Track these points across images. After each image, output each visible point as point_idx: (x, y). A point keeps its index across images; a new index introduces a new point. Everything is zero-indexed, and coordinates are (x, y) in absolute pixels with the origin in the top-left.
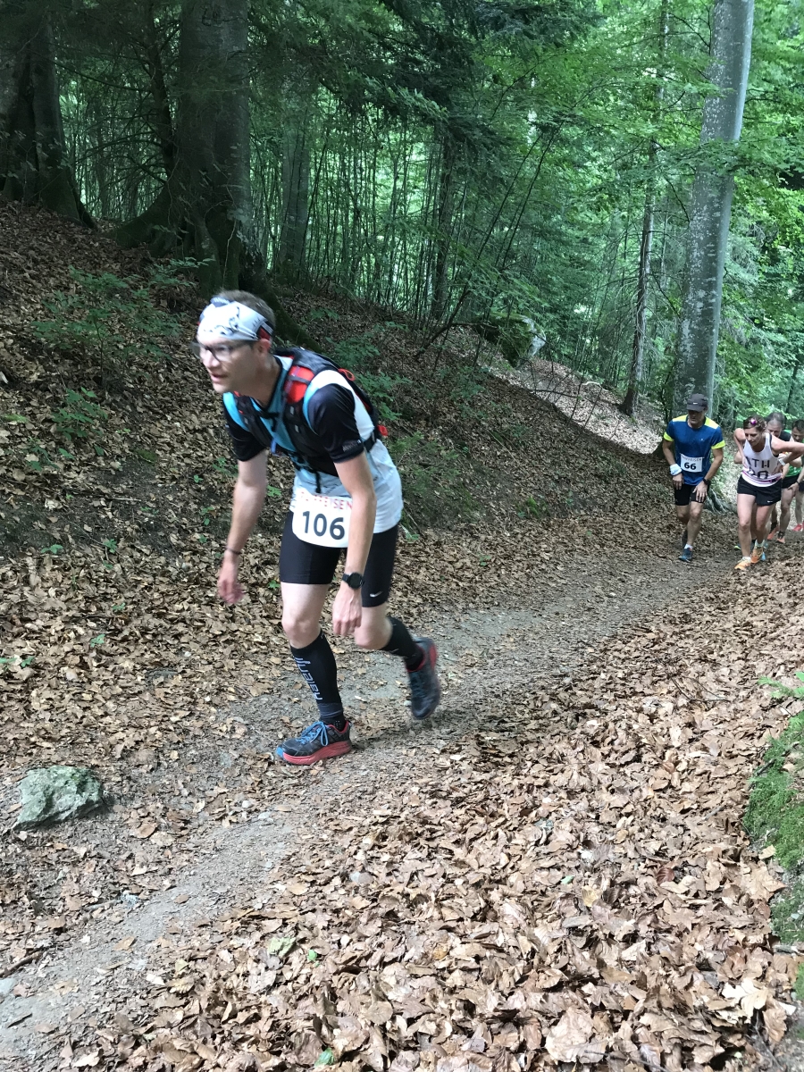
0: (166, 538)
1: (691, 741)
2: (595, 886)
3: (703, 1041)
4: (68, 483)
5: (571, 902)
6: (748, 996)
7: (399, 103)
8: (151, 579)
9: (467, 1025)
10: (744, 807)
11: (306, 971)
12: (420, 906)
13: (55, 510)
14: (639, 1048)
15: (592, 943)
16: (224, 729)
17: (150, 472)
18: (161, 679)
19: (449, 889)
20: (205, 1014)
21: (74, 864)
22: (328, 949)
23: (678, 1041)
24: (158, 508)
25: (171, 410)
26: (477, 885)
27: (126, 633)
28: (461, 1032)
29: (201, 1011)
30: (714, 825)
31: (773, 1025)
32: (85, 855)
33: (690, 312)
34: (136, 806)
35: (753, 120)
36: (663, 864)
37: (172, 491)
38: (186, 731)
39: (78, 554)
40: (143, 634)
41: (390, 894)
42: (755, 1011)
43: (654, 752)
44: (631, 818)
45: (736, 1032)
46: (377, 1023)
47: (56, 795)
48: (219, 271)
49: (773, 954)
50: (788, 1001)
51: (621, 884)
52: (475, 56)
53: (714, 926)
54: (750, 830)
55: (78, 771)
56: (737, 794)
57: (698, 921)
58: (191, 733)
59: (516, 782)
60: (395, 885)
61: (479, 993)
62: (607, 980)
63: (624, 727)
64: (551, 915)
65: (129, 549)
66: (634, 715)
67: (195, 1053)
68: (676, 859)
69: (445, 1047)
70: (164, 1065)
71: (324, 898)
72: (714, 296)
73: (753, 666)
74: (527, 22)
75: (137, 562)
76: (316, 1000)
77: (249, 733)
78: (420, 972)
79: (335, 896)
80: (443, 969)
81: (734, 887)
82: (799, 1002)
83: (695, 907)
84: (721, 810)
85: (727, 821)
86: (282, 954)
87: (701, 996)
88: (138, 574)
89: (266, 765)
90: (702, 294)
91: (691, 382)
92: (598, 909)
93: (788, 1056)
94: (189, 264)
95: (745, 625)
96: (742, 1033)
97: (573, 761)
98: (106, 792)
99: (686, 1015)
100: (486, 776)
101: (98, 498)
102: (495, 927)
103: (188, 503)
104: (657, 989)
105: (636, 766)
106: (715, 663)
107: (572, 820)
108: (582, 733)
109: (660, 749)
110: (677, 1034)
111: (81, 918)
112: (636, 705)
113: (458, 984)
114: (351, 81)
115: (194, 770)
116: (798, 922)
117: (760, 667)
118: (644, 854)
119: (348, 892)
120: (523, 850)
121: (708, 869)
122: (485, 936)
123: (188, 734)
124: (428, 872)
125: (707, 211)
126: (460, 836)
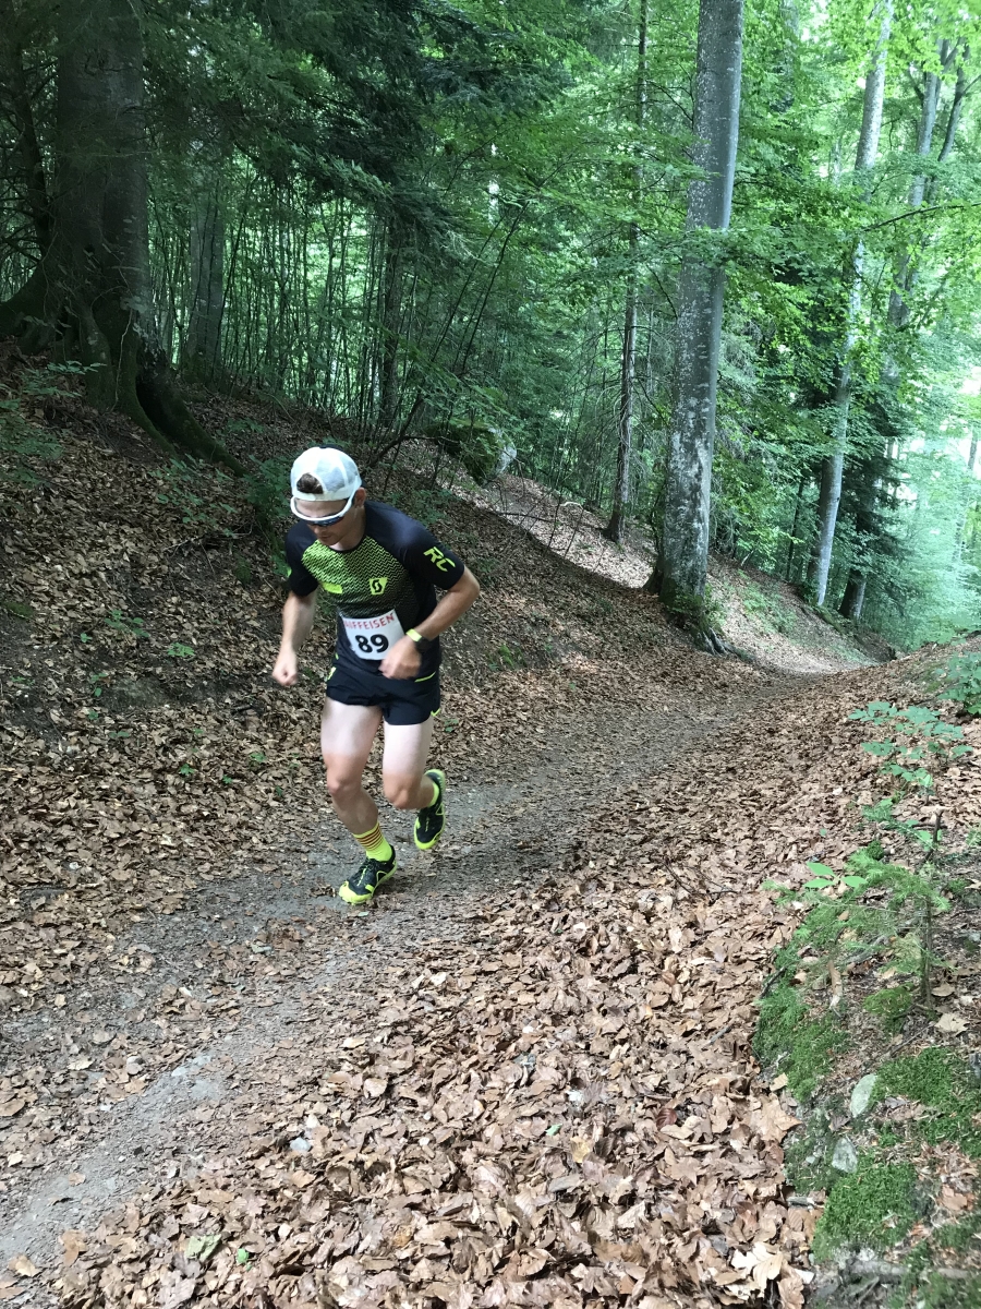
0: (45, 714)
1: (693, 944)
2: (586, 1136)
5: (558, 1158)
6: (761, 1264)
7: (333, 176)
8: (26, 770)
10: (754, 1025)
11: (235, 1277)
12: (377, 1178)
15: (583, 1210)
16: (125, 961)
17: (23, 630)
18: (42, 900)
19: (413, 1151)
22: (263, 1244)
24: (34, 676)
25: (50, 550)
26: (446, 1144)
30: (721, 1050)
31: (789, 1298)
33: (681, 423)
34: (10, 1073)
35: (743, 206)
36: (663, 1102)
37: (53, 654)
38: (75, 968)
40: (17, 843)
41: (340, 1164)
42: (769, 1281)
43: (652, 959)
44: (627, 1046)
48: (111, 374)
49: (787, 1208)
50: (806, 1265)
51: (617, 1131)
52: (423, 119)
53: (722, 1177)
54: (761, 1054)
56: (746, 1009)
57: (704, 1171)
58: (82, 970)
59: (491, 1008)
60: (347, 1151)
61: (450, 1287)
62: (601, 1258)
63: (617, 930)
64: (535, 1176)
66: (628, 913)
68: (677, 1096)
71: (257, 1175)
72: (707, 405)
73: (762, 846)
74: (483, 87)
75: (8, 748)
77: (157, 965)
78: (377, 1266)
79: (271, 1172)
80: (407, 1259)
81: (742, 1126)
82: (817, 1267)
83: (700, 1155)
84: (728, 1031)
85: (735, 1044)
86: (203, 1257)
87: (707, 1270)
88: (9, 764)
90: (693, 402)
91: (685, 504)
92: (590, 1166)
94: (73, 369)
95: (752, 795)
97: (559, 976)
99: (691, 1294)
102: (468, 1198)
103: (73, 669)
104: (658, 1265)
105: (632, 979)
106: (719, 844)
107: (557, 1052)
108: (568, 940)
109: (659, 955)
112: (630, 900)
113: (425, 1278)
114: (274, 149)
115: (87, 1018)
116: (813, 1167)
117: (770, 848)
118: (641, 1090)
119: (288, 1165)
120: (501, 1095)
121: (715, 1105)
122: (457, 1211)
123: (78, 971)
124: (387, 1131)
125: (696, 307)
126: (426, 1081)
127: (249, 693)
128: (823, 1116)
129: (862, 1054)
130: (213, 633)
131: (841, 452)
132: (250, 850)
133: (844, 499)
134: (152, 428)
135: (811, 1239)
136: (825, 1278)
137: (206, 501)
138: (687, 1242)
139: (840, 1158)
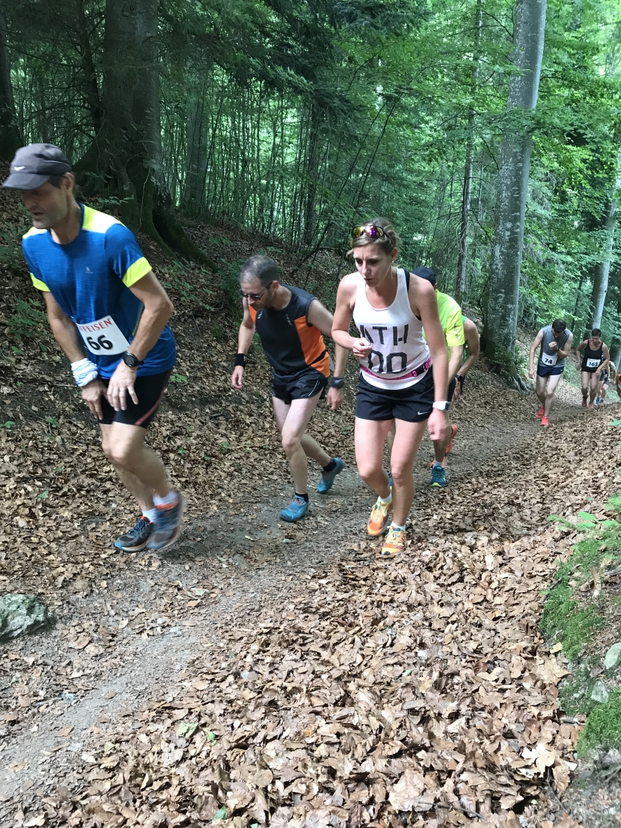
1: (501, 565)
2: (428, 677)
3: (507, 792)
4: (18, 373)
5: (410, 689)
6: (542, 757)
7: (276, 78)
8: (85, 448)
9: (330, 785)
10: (540, 614)
11: (206, 748)
12: (294, 696)
13: (9, 394)
14: (460, 799)
15: (425, 720)
16: (143, 563)
18: (94, 525)
19: (317, 682)
20: (128, 784)
21: (25, 670)
22: (224, 731)
23: (489, 792)
26: (338, 679)
27: (65, 489)
28: (325, 791)
29: (125, 782)
30: (518, 628)
31: (560, 779)
32: (33, 663)
33: (501, 239)
34: (74, 624)
35: (546, 93)
36: (479, 659)
38: (113, 566)
39: (27, 428)
40: (79, 490)
41: (272, 687)
42: (547, 768)
43: (474, 574)
44: (456, 625)
45: (533, 785)
46: (261, 786)
47: (10, 617)
48: (137, 208)
49: (560, 724)
50: (572, 760)
51: (448, 675)
52: (335, 42)
53: (516, 704)
54: (544, 631)
55: (28, 598)
56: (535, 605)
57: (505, 701)
58: (117, 567)
59: (369, 600)
60: (276, 680)
61: (339, 761)
62: (435, 748)
63: (451, 555)
64: (394, 700)
65: (67, 424)
66: (459, 546)
67: (119, 814)
68: (488, 656)
69: (313, 803)
70: (95, 824)
71: (221, 691)
72: (518, 227)
73: (549, 508)
74: (373, 17)
75: (74, 434)
76: (213, 770)
77: (162, 566)
78: (294, 746)
79: (229, 690)
80: (312, 744)
81: (531, 674)
82: (580, 760)
83: (503, 691)
84: (523, 617)
85: (527, 625)
86: (188, 736)
87: (506, 757)
88: (75, 444)
89: (176, 591)
90: (509, 225)
91: (502, 293)
92: (430, 695)
93: (571, 802)
94: (113, 202)
95: (543, 477)
96: (537, 785)
97: (412, 582)
98: (50, 614)
99: (494, 773)
100: (346, 596)
101: (43, 385)
102: (351, 710)
104: (473, 753)
105: (460, 586)
106: (520, 506)
107: (411, 627)
108: (419, 561)
109: (478, 571)
110: (488, 787)
111: (30, 712)
112: (460, 539)
113: (324, 755)
114: (239, 60)
115: (119, 596)
116: (579, 699)
117: (554, 508)
118: (465, 652)
119: (240, 687)
120: (373, 651)
121: (513, 662)
122: (344, 717)
123: (115, 567)
124: (301, 670)
125: (512, 162)
126: (326, 642)
127: (221, 406)
128: (586, 668)
129: (613, 630)
130: (199, 369)
131: (608, 260)
132: (220, 500)
133: (610, 292)
134: (162, 242)
135: (576, 744)
136: (585, 767)
137: (195, 288)
138: (493, 742)
139: (597, 694)
